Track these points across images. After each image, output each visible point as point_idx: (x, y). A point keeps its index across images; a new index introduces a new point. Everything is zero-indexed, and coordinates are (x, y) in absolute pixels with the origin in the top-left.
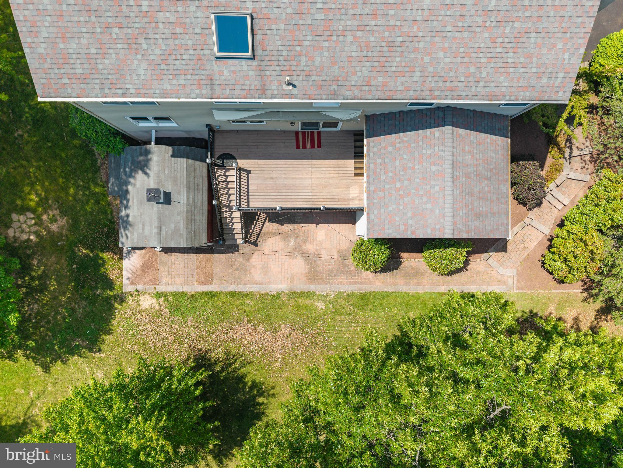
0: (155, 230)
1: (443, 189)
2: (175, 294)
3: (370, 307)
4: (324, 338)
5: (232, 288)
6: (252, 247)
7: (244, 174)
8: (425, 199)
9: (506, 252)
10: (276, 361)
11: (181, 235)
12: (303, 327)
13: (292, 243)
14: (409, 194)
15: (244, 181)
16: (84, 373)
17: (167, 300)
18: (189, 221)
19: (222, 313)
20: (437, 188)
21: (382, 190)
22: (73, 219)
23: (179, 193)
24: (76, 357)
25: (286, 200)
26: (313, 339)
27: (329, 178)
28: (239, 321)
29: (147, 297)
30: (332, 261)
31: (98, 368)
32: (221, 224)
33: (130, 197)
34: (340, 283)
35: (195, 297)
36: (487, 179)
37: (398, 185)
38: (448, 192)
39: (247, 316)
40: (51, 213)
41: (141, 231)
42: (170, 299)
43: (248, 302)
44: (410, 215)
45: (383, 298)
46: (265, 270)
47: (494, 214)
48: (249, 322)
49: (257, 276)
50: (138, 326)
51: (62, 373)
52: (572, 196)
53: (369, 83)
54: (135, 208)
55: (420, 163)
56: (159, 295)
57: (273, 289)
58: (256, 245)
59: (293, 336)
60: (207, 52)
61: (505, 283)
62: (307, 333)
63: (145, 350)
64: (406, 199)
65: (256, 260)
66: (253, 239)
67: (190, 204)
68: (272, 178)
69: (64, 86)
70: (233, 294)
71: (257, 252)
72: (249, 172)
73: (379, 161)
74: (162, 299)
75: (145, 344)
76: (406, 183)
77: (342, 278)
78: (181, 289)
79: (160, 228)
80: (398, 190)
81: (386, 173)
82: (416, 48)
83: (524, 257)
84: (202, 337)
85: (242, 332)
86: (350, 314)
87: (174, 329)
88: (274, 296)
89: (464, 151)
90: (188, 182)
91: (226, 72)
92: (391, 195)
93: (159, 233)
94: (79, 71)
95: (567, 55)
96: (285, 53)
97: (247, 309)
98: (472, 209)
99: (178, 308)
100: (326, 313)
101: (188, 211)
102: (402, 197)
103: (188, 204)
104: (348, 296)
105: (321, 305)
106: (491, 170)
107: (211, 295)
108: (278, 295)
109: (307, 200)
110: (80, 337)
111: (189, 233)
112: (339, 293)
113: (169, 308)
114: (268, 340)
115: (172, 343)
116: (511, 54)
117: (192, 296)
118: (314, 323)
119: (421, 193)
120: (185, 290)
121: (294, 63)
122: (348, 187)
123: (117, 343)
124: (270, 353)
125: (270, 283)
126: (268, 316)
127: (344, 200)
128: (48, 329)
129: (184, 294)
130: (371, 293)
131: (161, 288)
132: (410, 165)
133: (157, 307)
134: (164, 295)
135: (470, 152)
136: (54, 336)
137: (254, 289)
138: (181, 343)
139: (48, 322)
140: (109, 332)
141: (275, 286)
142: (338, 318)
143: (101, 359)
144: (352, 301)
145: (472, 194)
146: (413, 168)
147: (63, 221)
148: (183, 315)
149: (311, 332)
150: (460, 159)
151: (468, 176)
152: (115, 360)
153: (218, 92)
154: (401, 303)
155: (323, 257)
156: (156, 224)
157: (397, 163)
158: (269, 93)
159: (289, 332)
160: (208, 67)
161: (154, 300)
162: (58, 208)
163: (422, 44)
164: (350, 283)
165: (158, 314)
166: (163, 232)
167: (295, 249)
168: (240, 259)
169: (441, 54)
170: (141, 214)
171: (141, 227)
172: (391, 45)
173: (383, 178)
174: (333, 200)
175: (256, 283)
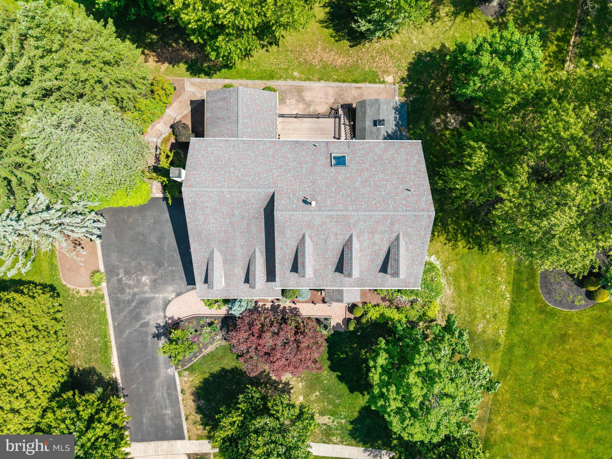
0: (381, 107)
1: (243, 111)
2: (375, 82)
3: (268, 72)
4: (294, 56)
5: (345, 85)
6: (333, 107)
7: (337, 136)
8: (250, 107)
9: (191, 101)
10: (320, 45)
11: (369, 105)
12: (306, 62)
13: (312, 109)
14: (258, 111)
15: (337, 133)
16: (423, 43)
17: (379, 79)
18: (365, 113)
19: (350, 72)
20: (245, 111)
21: (270, 115)
22: (428, 124)
23: (369, 126)
24: (428, 51)
25: (316, 123)
26: (300, 55)
27: (293, 134)
28: (341, 68)
29: (389, 82)
30: (289, 98)
31: (416, 45)
32: (349, 117)
33: (394, 123)
34: (284, 86)
35: (364, 81)
36: (219, 118)
37: (262, 116)
38: (240, 109)
39: (336, 69)
40: (440, 128)
41: (389, 107)
42: (377, 80)
43: (336, 77)
44: (257, 101)
45: (261, 77)
46: (326, 94)
47: (215, 101)
48: (335, 66)
49: (331, 91)
50: (395, 66)
51: (435, 44)
52: (154, 129)
53: (282, 146)
54: (391, 118)
55: (252, 125)
56: (383, 82)
57: (322, 83)
58: (331, 108)
59: (312, 58)
60: (350, 156)
61: (191, 83)
62: (304, 59)
63: (391, 54)
64: (259, 108)
65: (332, 100)
66: (333, 111)
67: (364, 121)
68: (323, 134)
69: (410, 145)
70: (344, 81)
71: (331, 104)
72: (334, 137)
73: (271, 129)
74: (381, 80)
75: (391, 57)
76: (259, 116)
77: (283, 88)
78: (372, 85)
79: (379, 108)
80: (263, 114)
81: (268, 123)
82: (263, 156)
83: (181, 97)
84: (361, 59)
85: (339, 61)
86: (280, 68)
87: (376, 64)
88: (322, 80)
89: (232, 130)
90: (365, 132)
91: (342, 149)
92: (266, 112)
93: (379, 105)
94: (403, 150)
95: (196, 153)
96: (318, 155)
97: (336, 73)
98: (227, 102)
99: (373, 75)
100: (293, 70)
101: (365, 117)
102: (261, 110)
103: (365, 121)
104: (280, 78)
105: (296, 74)
106: (216, 123)
107: (356, 81)
108: (319, 80)
109: (304, 122)
110: (426, 62)
111: (365, 106)
112: (285, 80)
113: (378, 75)
114: (325, 56)
115: (377, 57)
116: (221, 154)
117: (366, 81)
118: (300, 64)
119: (252, 110)
120: (369, 84)
121: (314, 152)
122: (283, 129)
123: (406, 58)
124: (324, 49)
125: (324, 87)
126: (325, 69)
127: (285, 122)
128: (442, 67)
129: (370, 82)
130: (268, 79)
131: (382, 86)
132: (257, 125)
133: (384, 76)
134: (380, 82)
135: (228, 130)
136: (439, 63)
137: (332, 84)
138: (372, 57)
139: (442, 70)
140: (411, 63)
141: (321, 85)
142: (286, 67)
143: (414, 50)
144: (279, 76)
145: (227, 109)
146: (256, 123)
147: (433, 123)
148: (371, 71)
149: (301, 59)
150: (233, 125)
151: (229, 118)
152: (407, 49)
153: (346, 143)
154: (251, 74)
155: (294, 100)
156: (381, 110)
157: (263, 127)
158: (325, 143)
159: (314, 60)
160: (350, 151)
161: (386, 80)
162: (435, 130)
163: (260, 158)
164: (279, 85)
165: (384, 72)
166: (377, 106)
167: (310, 105)
168: (340, 100)
169: (251, 154)
170: (388, 115)
171: (388, 109)
172: (273, 157)
173: (269, 121)
174: (291, 122)
175: (332, 87)
